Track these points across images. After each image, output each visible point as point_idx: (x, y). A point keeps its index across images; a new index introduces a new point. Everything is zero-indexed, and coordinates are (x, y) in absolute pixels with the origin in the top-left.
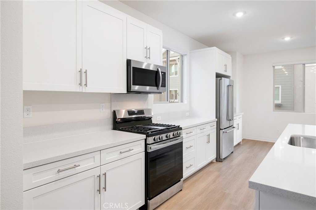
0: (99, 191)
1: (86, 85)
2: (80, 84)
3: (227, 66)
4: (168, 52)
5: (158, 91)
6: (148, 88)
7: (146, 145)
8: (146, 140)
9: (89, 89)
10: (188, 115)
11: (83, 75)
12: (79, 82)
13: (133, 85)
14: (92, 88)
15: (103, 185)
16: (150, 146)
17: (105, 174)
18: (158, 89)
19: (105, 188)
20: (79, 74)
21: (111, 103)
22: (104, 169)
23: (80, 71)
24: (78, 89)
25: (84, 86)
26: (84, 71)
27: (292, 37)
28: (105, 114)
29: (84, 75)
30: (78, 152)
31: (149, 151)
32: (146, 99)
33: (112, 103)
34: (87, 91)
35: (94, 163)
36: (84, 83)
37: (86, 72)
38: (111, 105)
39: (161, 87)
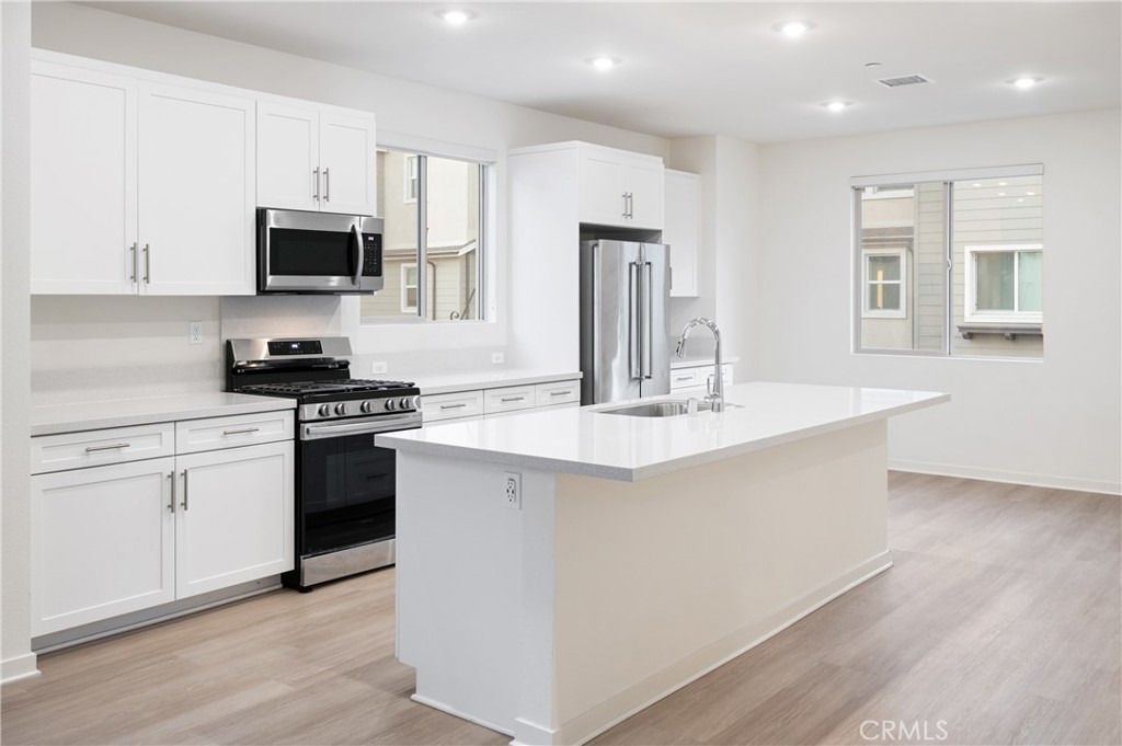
0: (172, 507)
1: (147, 279)
2: (134, 278)
3: (634, 197)
4: (422, 159)
5: (356, 288)
6: (335, 281)
7: (298, 423)
8: (297, 411)
9: (154, 289)
10: (501, 361)
11: (139, 257)
12: (130, 273)
13: (271, 274)
14: (163, 284)
15: (180, 499)
16: (307, 426)
17: (185, 474)
18: (353, 282)
19: (185, 505)
20: (131, 253)
21: (220, 320)
22: (183, 464)
23: (134, 249)
24: (128, 289)
25: (142, 283)
26: (141, 246)
27: (847, 104)
28: (204, 349)
29: (141, 257)
30: (125, 418)
31: (306, 438)
32: (332, 311)
33: (223, 321)
34: (149, 294)
35: (159, 447)
36: (142, 273)
37: (146, 250)
38: (221, 324)
39: (363, 275)
